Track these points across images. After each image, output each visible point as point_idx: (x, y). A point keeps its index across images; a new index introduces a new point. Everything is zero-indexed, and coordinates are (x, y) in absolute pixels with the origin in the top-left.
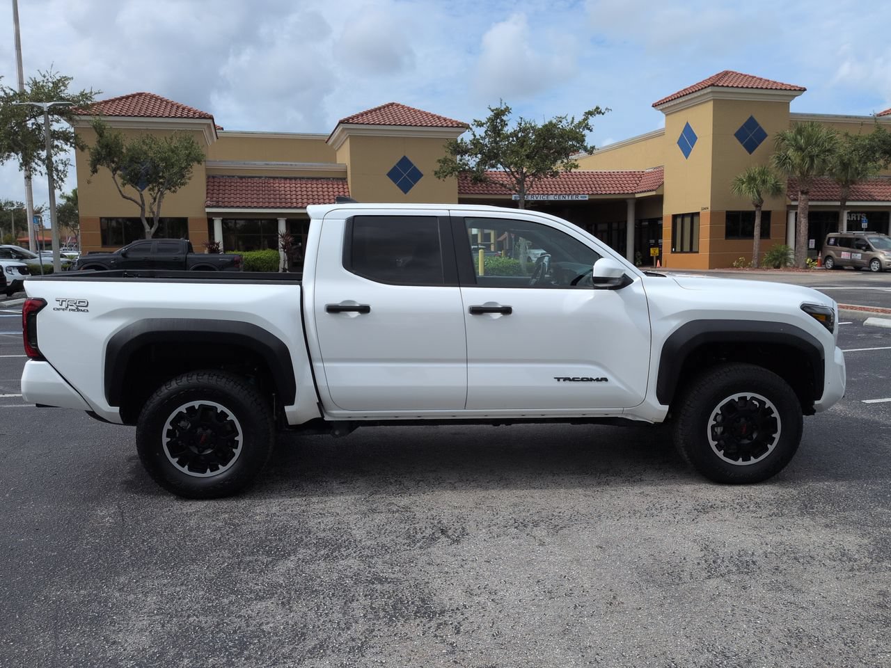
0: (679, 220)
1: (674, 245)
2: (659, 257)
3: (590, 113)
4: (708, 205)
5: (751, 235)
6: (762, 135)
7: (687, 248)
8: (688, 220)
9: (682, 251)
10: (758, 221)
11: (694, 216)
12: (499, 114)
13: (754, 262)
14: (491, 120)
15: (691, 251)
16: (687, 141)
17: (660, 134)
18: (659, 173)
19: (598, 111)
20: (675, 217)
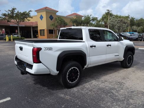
0: (41, 31)
1: (40, 35)
2: (38, 37)
3: (30, 11)
4: (46, 28)
5: (53, 33)
6: (53, 18)
7: (43, 35)
8: (43, 31)
9: (42, 36)
10: (54, 31)
11: (44, 30)
12: (14, 9)
13: (54, 37)
14: (12, 10)
15: (44, 36)
16: (41, 18)
17: (36, 16)
18: (37, 23)
19: (31, 11)
20: (40, 30)
